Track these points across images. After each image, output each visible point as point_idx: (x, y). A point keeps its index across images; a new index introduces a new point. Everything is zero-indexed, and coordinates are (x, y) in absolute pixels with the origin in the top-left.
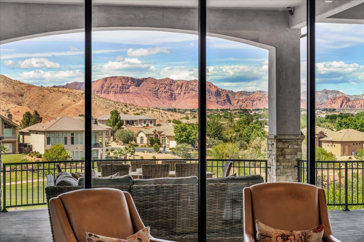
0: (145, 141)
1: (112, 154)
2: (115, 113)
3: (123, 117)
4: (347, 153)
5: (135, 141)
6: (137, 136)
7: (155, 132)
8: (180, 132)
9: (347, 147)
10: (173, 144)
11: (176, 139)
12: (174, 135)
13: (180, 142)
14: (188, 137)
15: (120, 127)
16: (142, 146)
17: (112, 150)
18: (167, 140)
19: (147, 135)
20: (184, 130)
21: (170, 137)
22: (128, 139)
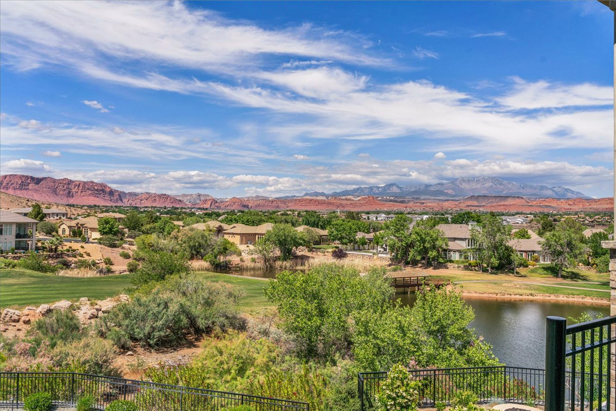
0: (67, 232)
1: (39, 244)
2: (37, 207)
3: (45, 211)
4: (244, 242)
5: (57, 232)
6: (59, 227)
7: (77, 225)
8: (103, 225)
9: (244, 238)
10: (96, 235)
11: (100, 231)
12: (98, 227)
13: (103, 233)
14: (111, 230)
15: (41, 219)
16: (64, 237)
17: (39, 241)
18: (89, 232)
19: (70, 227)
20: (107, 222)
21: (93, 229)
22: (51, 230)
